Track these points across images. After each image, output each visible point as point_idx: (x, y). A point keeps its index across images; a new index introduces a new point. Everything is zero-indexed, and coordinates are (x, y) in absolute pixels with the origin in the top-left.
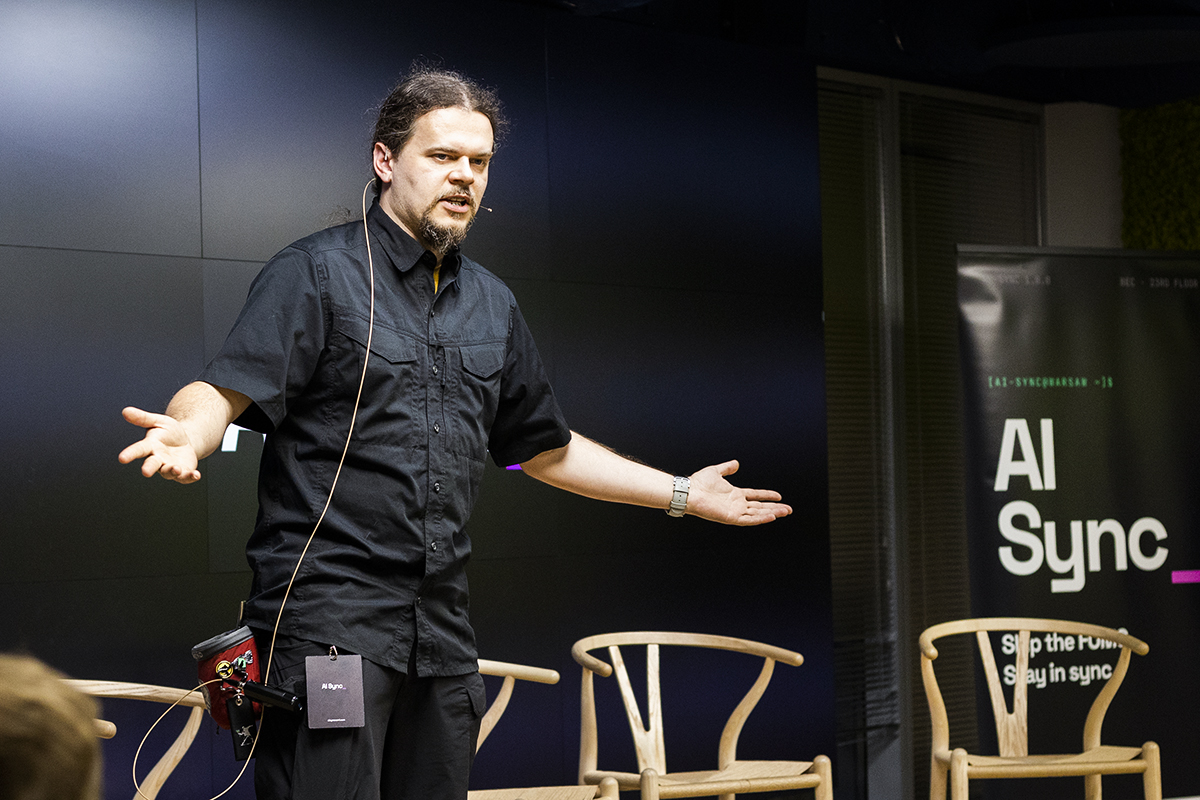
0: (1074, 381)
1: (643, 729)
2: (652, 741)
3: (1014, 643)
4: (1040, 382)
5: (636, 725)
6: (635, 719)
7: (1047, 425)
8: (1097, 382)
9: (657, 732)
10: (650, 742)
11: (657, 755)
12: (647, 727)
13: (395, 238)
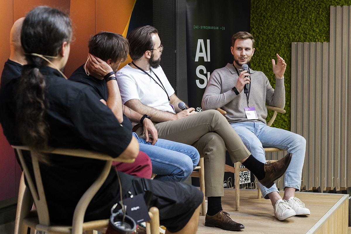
0: (215, 28)
3: (199, 110)
4: (207, 27)
7: (208, 41)
8: (221, 28)
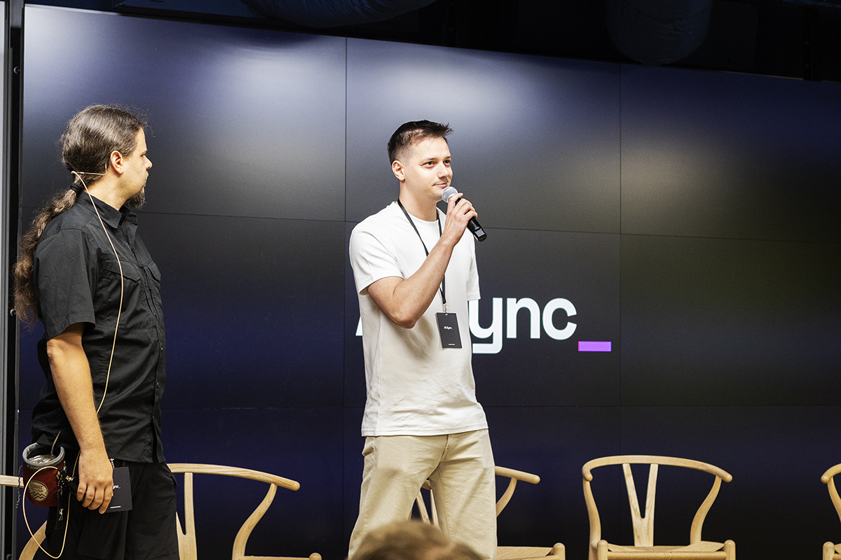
1: (640, 517)
2: (645, 525)
5: (635, 514)
6: (635, 511)
9: (649, 519)
10: (644, 527)
11: (648, 533)
12: (643, 515)
13: (104, 210)
